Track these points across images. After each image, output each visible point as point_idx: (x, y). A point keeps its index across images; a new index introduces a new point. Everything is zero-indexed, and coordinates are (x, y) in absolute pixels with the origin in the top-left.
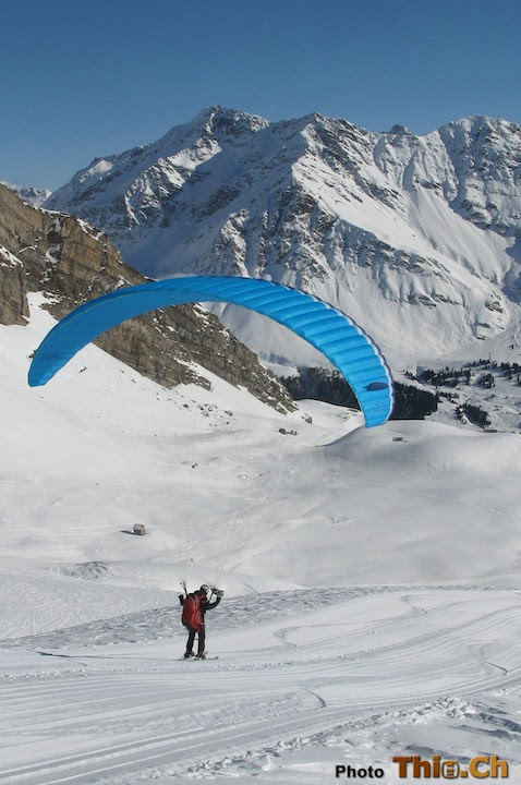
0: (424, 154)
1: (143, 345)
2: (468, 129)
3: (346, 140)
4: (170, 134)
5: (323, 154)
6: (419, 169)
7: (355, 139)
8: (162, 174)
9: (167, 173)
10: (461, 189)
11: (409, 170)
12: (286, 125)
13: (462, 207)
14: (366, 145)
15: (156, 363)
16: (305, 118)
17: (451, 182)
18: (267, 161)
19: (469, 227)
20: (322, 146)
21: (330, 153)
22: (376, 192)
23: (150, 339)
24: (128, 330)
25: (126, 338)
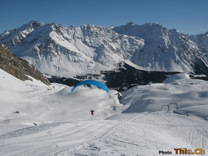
0: (77, 31)
1: (17, 72)
2: (86, 27)
3: (61, 28)
4: (23, 26)
5: (56, 31)
6: (76, 35)
7: (63, 28)
8: (21, 35)
9: (22, 34)
10: (85, 39)
11: (74, 35)
12: (48, 25)
13: (85, 42)
14: (65, 29)
15: (20, 76)
16: (52, 23)
17: (82, 37)
18: (44, 32)
19: (86, 46)
20: (56, 29)
21: (57, 31)
22: (67, 39)
23: (19, 71)
24: (14, 69)
25: (13, 70)
